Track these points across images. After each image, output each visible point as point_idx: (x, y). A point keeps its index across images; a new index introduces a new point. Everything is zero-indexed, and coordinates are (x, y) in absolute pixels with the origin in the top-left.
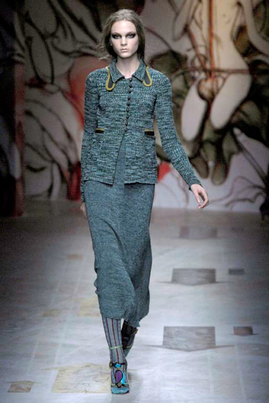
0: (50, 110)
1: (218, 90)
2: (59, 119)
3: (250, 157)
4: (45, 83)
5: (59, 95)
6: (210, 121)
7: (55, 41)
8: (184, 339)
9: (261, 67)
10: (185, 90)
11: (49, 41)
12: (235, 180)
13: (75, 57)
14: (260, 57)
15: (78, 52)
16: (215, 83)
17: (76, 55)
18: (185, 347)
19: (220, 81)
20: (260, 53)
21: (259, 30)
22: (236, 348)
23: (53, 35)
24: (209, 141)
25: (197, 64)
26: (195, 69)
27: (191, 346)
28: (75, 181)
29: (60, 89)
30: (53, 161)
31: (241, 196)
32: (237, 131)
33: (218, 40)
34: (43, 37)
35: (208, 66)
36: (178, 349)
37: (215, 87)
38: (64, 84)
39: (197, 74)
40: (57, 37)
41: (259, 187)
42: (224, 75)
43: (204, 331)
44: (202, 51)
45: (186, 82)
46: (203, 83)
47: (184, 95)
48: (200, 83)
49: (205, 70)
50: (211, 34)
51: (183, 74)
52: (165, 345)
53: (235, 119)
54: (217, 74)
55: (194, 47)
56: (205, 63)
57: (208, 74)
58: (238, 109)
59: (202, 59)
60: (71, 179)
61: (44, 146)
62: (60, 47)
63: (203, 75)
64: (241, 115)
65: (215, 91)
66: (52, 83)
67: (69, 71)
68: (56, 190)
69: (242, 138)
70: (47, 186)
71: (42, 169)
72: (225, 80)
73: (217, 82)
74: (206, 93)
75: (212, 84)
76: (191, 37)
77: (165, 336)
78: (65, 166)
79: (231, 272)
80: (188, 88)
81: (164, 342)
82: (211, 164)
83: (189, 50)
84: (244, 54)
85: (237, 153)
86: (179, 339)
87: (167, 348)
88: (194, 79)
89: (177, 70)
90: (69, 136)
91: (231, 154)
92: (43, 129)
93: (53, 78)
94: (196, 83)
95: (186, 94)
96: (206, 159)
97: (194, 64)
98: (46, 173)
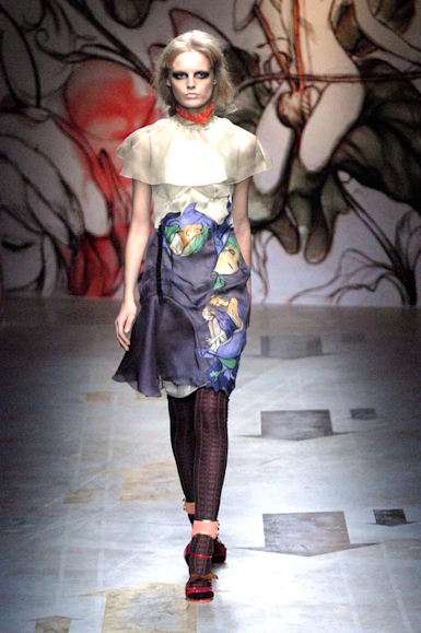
0: (36, 150)
1: (311, 111)
2: (53, 165)
3: (365, 217)
4: (27, 106)
5: (50, 124)
6: (299, 161)
7: (41, 36)
8: (298, 535)
9: (379, 70)
10: (258, 112)
11: (30, 37)
12: (343, 255)
13: (74, 62)
14: (377, 55)
15: (80, 53)
16: (305, 99)
17: (75, 58)
18: (302, 549)
19: (314, 95)
20: (379, 48)
21: (374, 10)
22: (383, 546)
23: (37, 26)
24: (298, 193)
25: (275, 68)
26: (272, 77)
27: (311, 547)
28: (81, 264)
29: (51, 115)
30: (45, 233)
31: (354, 281)
32: (343, 176)
33: (309, 29)
34: (21, 31)
35: (293, 71)
36: (290, 553)
37: (305, 105)
38: (57, 107)
39: (275, 84)
40: (43, 30)
41: (383, 266)
42: (320, 85)
43: (328, 520)
44: (283, 46)
45: (257, 98)
46: (286, 98)
47: (255, 120)
48: (280, 99)
49: (288, 78)
50: (297, 19)
51: (252, 85)
52: (270, 546)
53: (340, 155)
54: (308, 84)
55: (270, 41)
56: (288, 68)
57: (293, 84)
58: (344, 140)
59: (283, 58)
60: (74, 262)
61: (29, 209)
62: (49, 45)
63: (285, 87)
64: (350, 150)
65: (307, 111)
66: (38, 106)
67: (66, 84)
68: (50, 280)
69: (352, 187)
70: (35, 274)
71: (27, 245)
72: (321, 93)
73: (309, 97)
74: (292, 115)
75: (302, 100)
76: (264, 25)
77: (266, 531)
78: (63, 239)
79: (355, 414)
80: (263, 108)
81: (266, 540)
82: (303, 230)
83: (261, 46)
84: (351, 51)
85: (346, 212)
86: (291, 535)
87: (272, 551)
88: (270, 93)
89: (242, 79)
90: (68, 191)
91: (336, 213)
92: (26, 181)
93: (38, 98)
94: (275, 99)
95: (259, 117)
96: (294, 223)
97: (270, 68)
98: (34, 252)
